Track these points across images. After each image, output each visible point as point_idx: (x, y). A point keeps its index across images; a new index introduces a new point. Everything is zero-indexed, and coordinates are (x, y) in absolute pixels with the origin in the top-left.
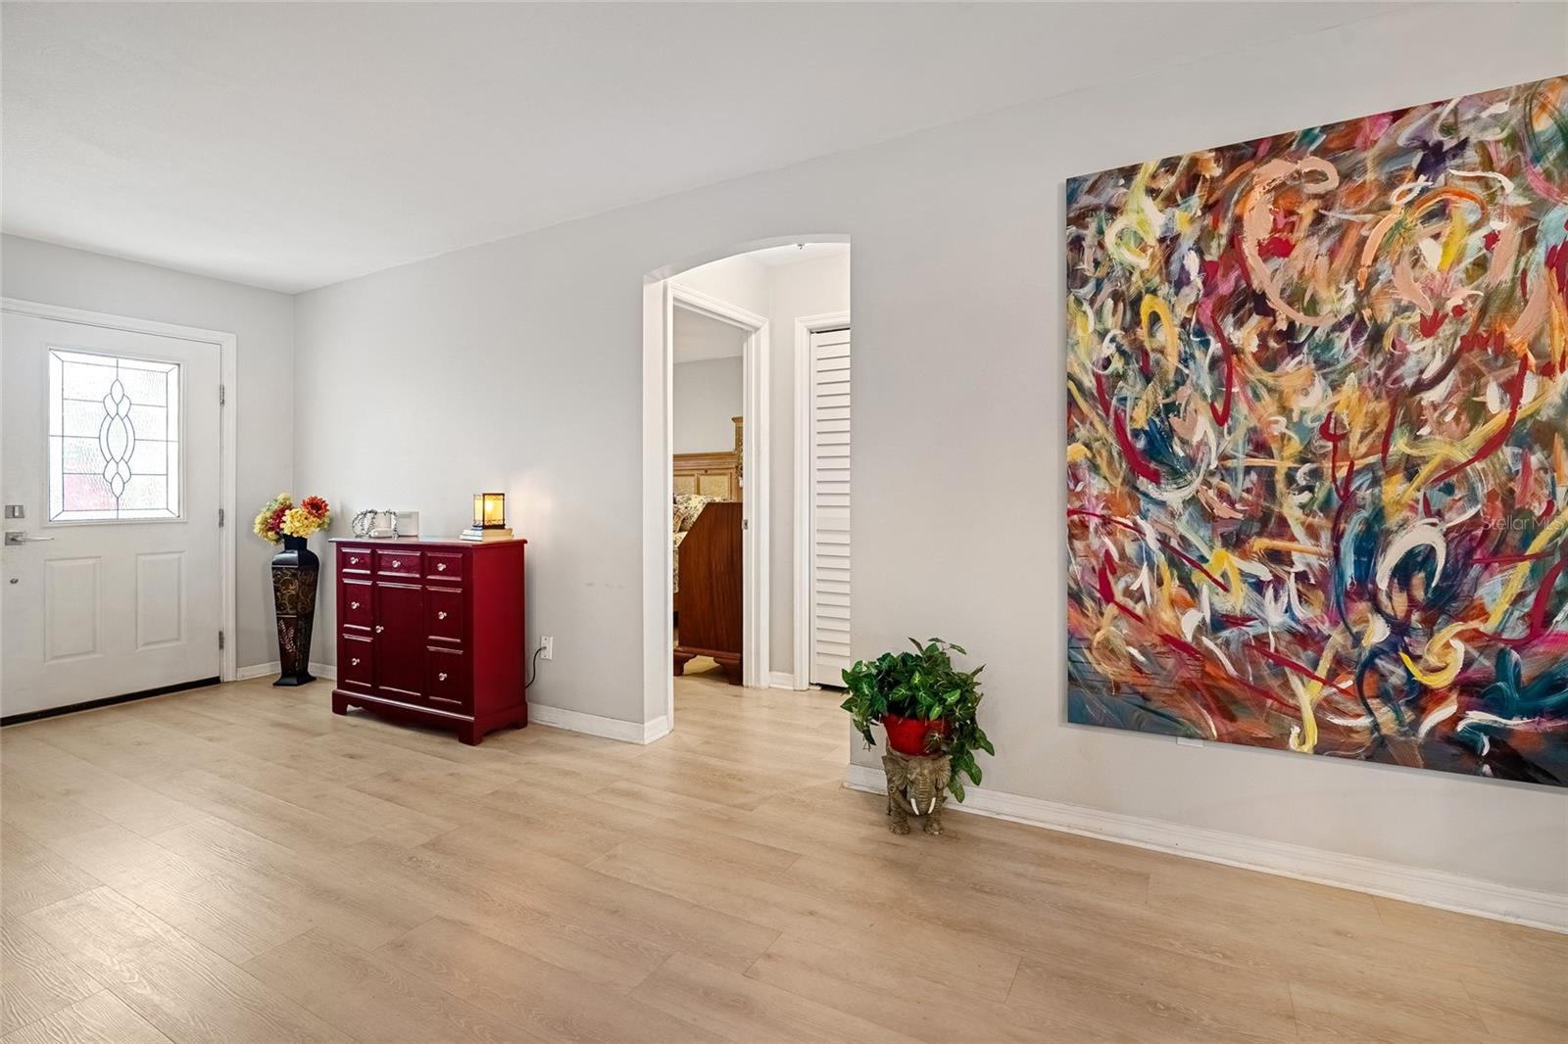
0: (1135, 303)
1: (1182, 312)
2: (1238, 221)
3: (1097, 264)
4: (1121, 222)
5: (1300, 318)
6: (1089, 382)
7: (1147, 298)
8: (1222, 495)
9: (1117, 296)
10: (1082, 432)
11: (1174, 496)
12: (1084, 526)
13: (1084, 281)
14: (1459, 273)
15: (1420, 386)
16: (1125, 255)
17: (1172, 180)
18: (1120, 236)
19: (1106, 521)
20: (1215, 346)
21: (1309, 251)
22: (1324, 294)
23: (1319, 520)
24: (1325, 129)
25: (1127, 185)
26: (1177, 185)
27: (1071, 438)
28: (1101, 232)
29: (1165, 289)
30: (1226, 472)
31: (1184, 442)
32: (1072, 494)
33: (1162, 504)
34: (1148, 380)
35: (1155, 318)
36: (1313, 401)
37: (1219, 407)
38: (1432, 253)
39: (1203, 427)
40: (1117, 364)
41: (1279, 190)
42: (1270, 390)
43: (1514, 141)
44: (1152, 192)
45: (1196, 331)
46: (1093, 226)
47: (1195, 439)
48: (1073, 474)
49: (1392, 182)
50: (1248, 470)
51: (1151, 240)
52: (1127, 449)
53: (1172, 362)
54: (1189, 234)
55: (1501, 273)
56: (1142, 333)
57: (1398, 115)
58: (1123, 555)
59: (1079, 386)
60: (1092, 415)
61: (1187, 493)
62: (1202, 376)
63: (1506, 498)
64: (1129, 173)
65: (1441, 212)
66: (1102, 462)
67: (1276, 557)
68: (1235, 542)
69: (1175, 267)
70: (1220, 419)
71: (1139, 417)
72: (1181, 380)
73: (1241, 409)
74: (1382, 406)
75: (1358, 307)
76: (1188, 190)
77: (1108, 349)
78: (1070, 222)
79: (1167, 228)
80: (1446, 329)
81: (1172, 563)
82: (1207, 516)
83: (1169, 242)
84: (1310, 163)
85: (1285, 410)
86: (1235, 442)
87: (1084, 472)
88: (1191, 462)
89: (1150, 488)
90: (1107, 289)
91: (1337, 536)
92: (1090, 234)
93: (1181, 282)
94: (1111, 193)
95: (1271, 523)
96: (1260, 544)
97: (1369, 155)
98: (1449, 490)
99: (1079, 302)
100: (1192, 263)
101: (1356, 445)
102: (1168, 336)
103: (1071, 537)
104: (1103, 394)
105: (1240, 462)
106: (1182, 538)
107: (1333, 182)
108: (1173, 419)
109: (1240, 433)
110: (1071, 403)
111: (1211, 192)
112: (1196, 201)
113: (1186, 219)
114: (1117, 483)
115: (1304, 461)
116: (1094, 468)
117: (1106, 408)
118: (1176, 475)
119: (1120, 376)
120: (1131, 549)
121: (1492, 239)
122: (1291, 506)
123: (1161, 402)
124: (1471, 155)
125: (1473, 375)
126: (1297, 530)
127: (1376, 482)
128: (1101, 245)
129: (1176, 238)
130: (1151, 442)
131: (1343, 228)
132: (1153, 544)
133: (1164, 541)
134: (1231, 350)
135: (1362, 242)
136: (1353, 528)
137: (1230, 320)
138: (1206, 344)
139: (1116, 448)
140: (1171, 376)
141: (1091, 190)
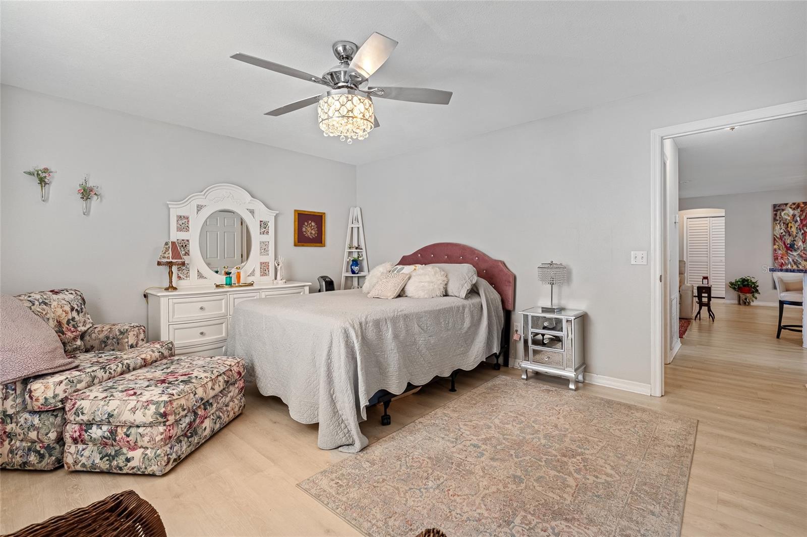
0: (788, 224)
1: (796, 226)
3: (780, 218)
4: (784, 212)
6: (778, 236)
7: (790, 224)
8: (804, 253)
9: (784, 223)
10: (777, 244)
11: (795, 254)
12: (777, 258)
13: (777, 220)
16: (785, 217)
17: (795, 206)
18: (784, 214)
19: (782, 257)
25: (786, 206)
26: (795, 207)
27: (774, 244)
28: (781, 213)
29: (793, 222)
31: (797, 246)
32: (774, 253)
33: (793, 255)
34: (790, 236)
35: (791, 227)
37: (803, 240)
39: (800, 243)
40: (784, 233)
44: (791, 208)
45: (799, 229)
46: (779, 212)
47: (799, 245)
48: (775, 250)
51: (791, 215)
52: (786, 247)
53: (795, 233)
54: (798, 215)
56: (789, 229)
58: (785, 262)
59: (777, 237)
60: (779, 241)
61: (797, 253)
62: (800, 236)
64: (786, 204)
66: (781, 248)
69: (795, 219)
70: (803, 242)
71: (788, 242)
72: (796, 236)
76: (798, 208)
77: (782, 231)
78: (774, 211)
79: (793, 213)
81: (794, 264)
82: (801, 257)
83: (794, 216)
87: (777, 250)
88: (798, 248)
89: (791, 253)
90: (782, 222)
92: (778, 213)
93: (796, 221)
94: (783, 207)
99: (776, 224)
100: (798, 219)
102: (794, 230)
103: (775, 260)
104: (781, 238)
106: (797, 260)
108: (795, 242)
110: (775, 239)
111: (802, 209)
112: (799, 210)
113: (797, 212)
114: (784, 252)
116: (779, 249)
117: (782, 240)
118: (795, 250)
119: (784, 235)
120: (787, 262)
123: (793, 239)
128: (781, 215)
129: (795, 215)
130: (790, 245)
133: (793, 261)
138: (800, 231)
139: (784, 246)
140: (794, 235)
141: (779, 206)
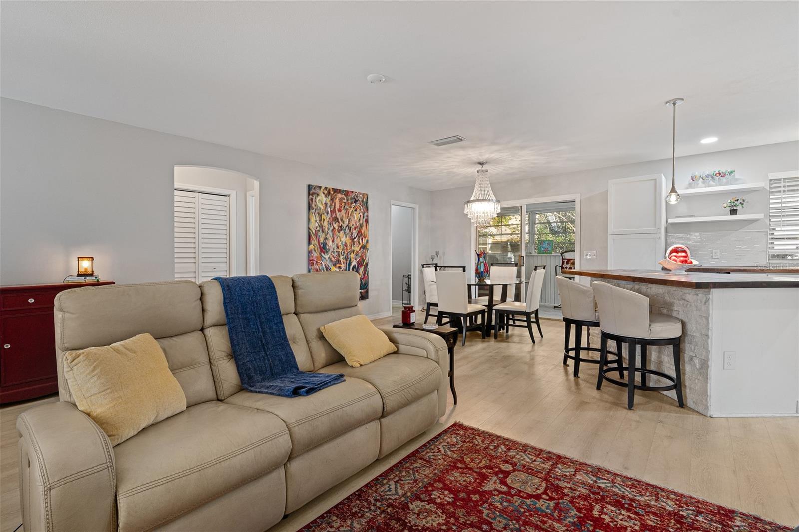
0: (321, 216)
1: (328, 219)
2: (335, 203)
3: (315, 205)
4: (319, 197)
5: (342, 224)
6: (314, 231)
7: (323, 215)
8: (333, 256)
9: (318, 213)
10: (312, 242)
12: (313, 263)
13: (312, 208)
14: (358, 221)
15: (355, 238)
16: (319, 205)
17: (326, 191)
18: (319, 200)
19: (317, 262)
20: (332, 227)
21: (343, 211)
22: (345, 220)
23: (344, 261)
24: (345, 191)
25: (320, 189)
26: (327, 193)
27: (309, 243)
28: (316, 199)
29: (325, 214)
30: (333, 252)
31: (328, 245)
32: (310, 256)
33: (325, 258)
34: (323, 232)
35: (324, 220)
36: (343, 239)
37: (332, 239)
38: (355, 215)
39: (330, 243)
40: (318, 228)
41: (340, 200)
42: (339, 237)
43: (362, 201)
44: (323, 193)
45: (330, 224)
47: (330, 245)
48: (310, 252)
49: (351, 204)
50: (336, 251)
51: (323, 203)
52: (320, 246)
53: (326, 229)
54: (329, 204)
55: (361, 222)
56: (322, 222)
57: (352, 192)
59: (312, 232)
60: (314, 239)
61: (328, 256)
62: (330, 233)
63: (362, 256)
64: (320, 187)
65: (356, 210)
66: (316, 249)
67: (340, 268)
68: (335, 265)
69: (327, 210)
70: (333, 241)
71: (321, 240)
72: (327, 233)
73: (335, 240)
74: (351, 241)
75: (348, 223)
76: (328, 195)
77: (317, 224)
78: (309, 194)
79: (325, 201)
80: (356, 229)
81: (326, 270)
84: (344, 196)
85: (340, 240)
86: (334, 246)
87: (313, 251)
88: (329, 249)
89: (324, 255)
90: (317, 212)
91: (346, 263)
92: (313, 198)
93: (327, 213)
94: (317, 190)
95: (338, 261)
96: (338, 265)
97: (349, 197)
98: (357, 255)
99: (313, 213)
100: (329, 210)
101: (348, 248)
102: (325, 224)
104: (316, 234)
105: (335, 250)
106: (328, 264)
107: (345, 201)
108: (327, 241)
109: (335, 244)
110: (310, 236)
111: (332, 196)
112: (329, 197)
113: (328, 200)
114: (318, 253)
115: (343, 250)
116: (315, 250)
117: (317, 237)
118: (327, 252)
119: (319, 231)
120: (320, 268)
121: (360, 215)
122: (341, 257)
123: (325, 237)
124: (359, 202)
125: (359, 237)
126: (342, 263)
127: (350, 254)
128: (315, 201)
129: (327, 204)
130: (323, 245)
131: (347, 209)
132: (324, 267)
133: (325, 266)
134: (334, 228)
135: (349, 212)
136: (348, 262)
137: (334, 222)
138: (331, 226)
139: (318, 246)
141: (314, 189)
